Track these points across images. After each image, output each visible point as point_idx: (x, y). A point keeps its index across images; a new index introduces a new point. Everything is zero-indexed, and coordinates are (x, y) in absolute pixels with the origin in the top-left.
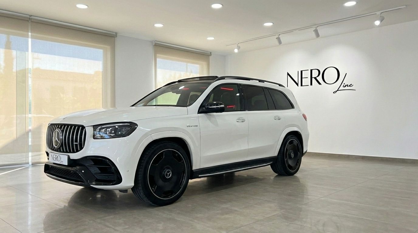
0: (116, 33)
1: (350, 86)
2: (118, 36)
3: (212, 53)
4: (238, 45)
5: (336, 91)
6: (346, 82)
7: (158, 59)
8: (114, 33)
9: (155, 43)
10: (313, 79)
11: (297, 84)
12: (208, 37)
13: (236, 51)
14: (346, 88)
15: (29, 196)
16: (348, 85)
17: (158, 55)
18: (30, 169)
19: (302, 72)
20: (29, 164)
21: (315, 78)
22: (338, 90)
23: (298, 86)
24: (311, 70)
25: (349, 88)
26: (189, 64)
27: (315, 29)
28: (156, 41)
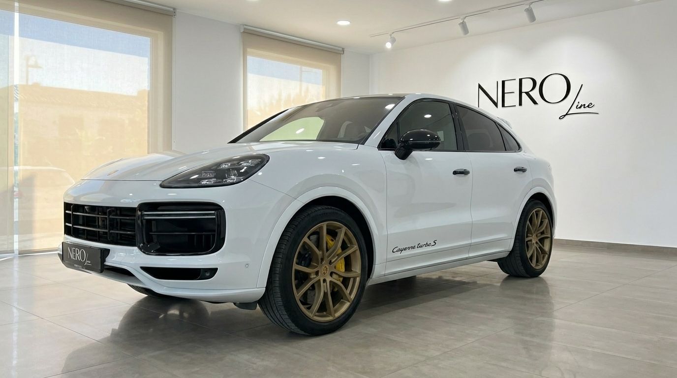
0: (174, 9)
1: (588, 106)
2: (177, 13)
3: (345, 49)
4: (393, 35)
5: (565, 116)
6: (581, 100)
7: (250, 59)
8: (172, 9)
9: (245, 29)
10: (524, 95)
11: (496, 104)
12: (339, 21)
13: (389, 45)
14: (582, 110)
15: (15, 310)
16: (584, 105)
17: (249, 50)
18: (16, 262)
19: (503, 82)
20: (14, 253)
21: (527, 93)
22: (567, 114)
23: (497, 107)
24: (521, 80)
25: (587, 110)
26: (304, 68)
27: (528, 7)
28: (246, 25)
